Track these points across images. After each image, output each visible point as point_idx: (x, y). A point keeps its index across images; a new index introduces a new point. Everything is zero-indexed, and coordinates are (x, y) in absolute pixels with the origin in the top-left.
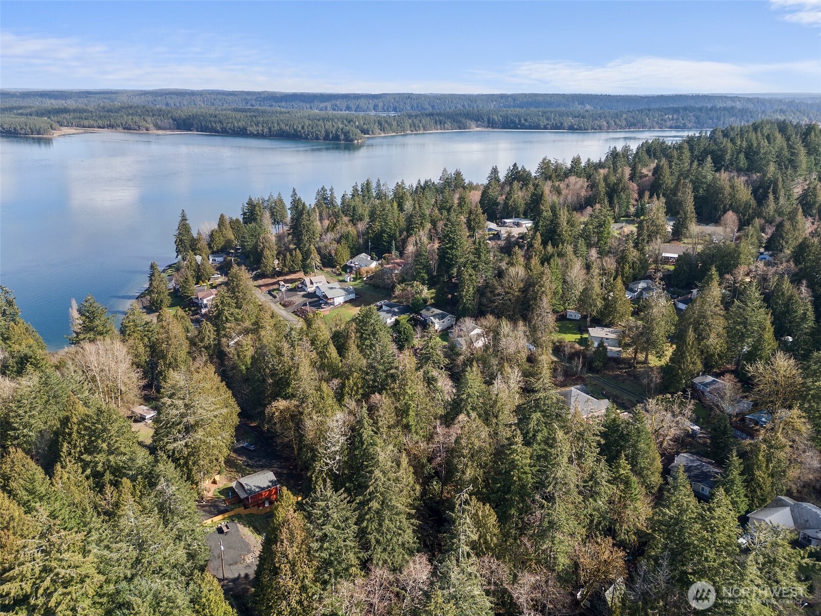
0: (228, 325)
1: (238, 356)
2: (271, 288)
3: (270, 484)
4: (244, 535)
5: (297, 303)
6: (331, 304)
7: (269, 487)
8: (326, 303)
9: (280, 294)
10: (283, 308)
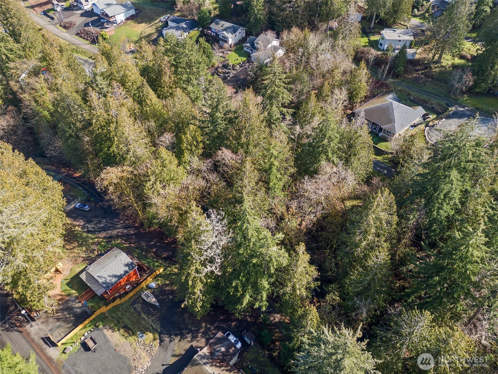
0: (11, 65)
1: (36, 101)
2: (46, 8)
3: (127, 269)
4: (117, 345)
5: (77, 24)
6: (114, 23)
7: (126, 272)
8: (108, 22)
9: (57, 14)
10: (64, 30)
